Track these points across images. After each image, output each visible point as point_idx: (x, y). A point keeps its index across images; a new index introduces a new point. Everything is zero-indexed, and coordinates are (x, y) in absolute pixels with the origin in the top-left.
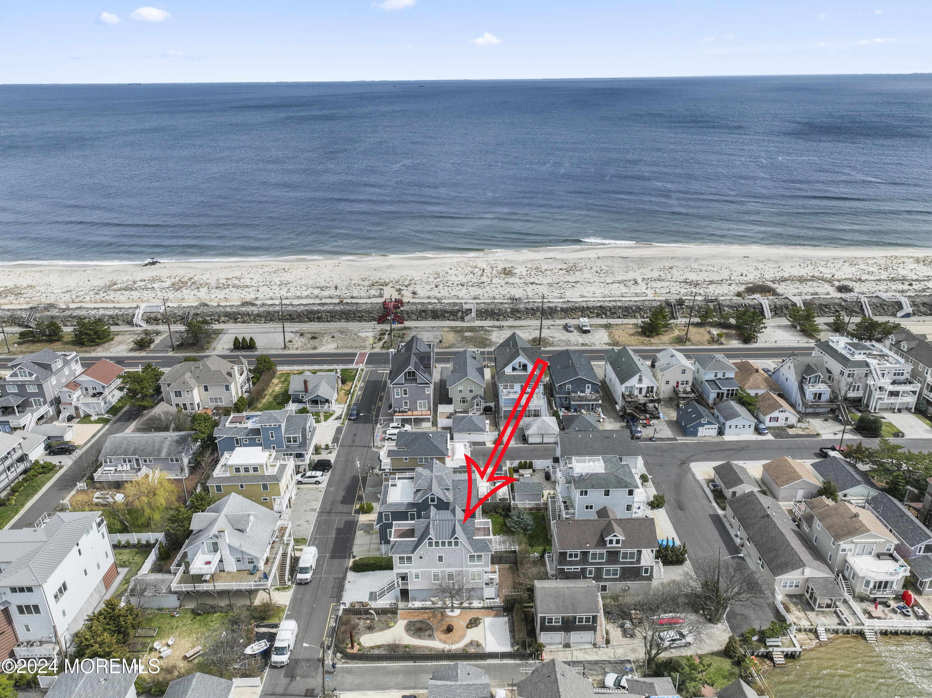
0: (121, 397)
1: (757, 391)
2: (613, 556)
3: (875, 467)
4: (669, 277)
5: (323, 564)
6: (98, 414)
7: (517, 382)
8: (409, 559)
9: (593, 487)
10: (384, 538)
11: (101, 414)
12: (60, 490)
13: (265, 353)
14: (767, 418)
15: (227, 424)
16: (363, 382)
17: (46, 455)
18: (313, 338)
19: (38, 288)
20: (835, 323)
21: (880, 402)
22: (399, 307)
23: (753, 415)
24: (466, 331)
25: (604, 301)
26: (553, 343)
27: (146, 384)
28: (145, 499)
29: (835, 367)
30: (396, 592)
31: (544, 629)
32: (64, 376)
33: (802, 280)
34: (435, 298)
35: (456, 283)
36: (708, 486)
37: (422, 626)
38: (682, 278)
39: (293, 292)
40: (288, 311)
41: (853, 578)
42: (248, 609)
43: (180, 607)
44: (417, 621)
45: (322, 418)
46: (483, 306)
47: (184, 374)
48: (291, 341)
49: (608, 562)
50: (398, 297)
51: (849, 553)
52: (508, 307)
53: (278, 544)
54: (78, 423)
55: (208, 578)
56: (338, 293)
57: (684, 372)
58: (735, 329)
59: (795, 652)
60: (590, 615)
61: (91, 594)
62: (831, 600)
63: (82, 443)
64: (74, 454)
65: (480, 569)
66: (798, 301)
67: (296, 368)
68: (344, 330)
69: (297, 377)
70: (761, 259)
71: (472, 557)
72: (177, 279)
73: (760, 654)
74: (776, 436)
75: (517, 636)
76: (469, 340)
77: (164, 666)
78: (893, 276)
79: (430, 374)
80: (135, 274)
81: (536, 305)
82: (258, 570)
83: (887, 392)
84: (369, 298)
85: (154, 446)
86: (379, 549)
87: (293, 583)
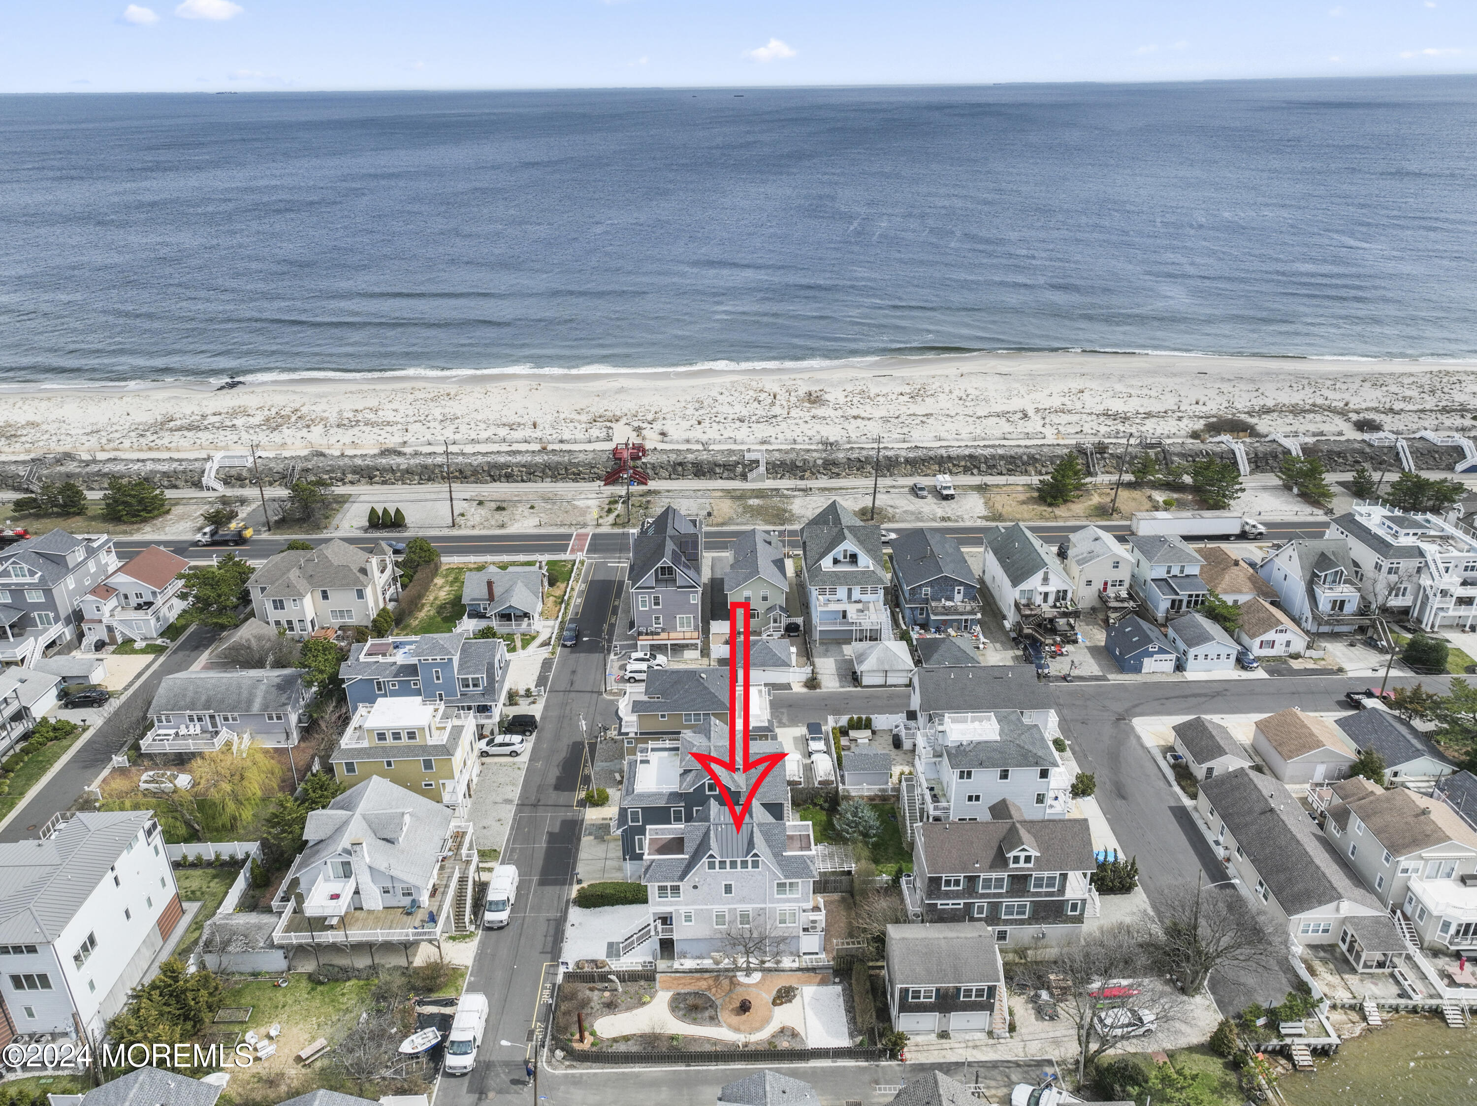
0: (184, 611)
1: (1236, 597)
2: (1019, 883)
3: (1445, 726)
4: (1078, 405)
5: (528, 894)
6: (146, 639)
7: (841, 584)
8: (676, 889)
9: (981, 764)
10: (631, 852)
11: (151, 638)
12: (86, 767)
13: (421, 534)
14: (1257, 641)
15: (362, 658)
16: (583, 582)
17: (60, 707)
18: (500, 509)
19: (44, 427)
20: (1355, 483)
21: (1442, 614)
22: (640, 458)
23: (1232, 636)
24: (750, 498)
25: (976, 447)
26: (894, 517)
27: (225, 589)
28: (226, 787)
29: (1366, 556)
30: (653, 944)
31: (905, 1007)
32: (88, 574)
33: (1296, 411)
34: (698, 442)
35: (731, 417)
36: (1165, 758)
37: (699, 1002)
38: (1100, 409)
39: (465, 432)
40: (457, 464)
41: (1421, 917)
42: (403, 973)
43: (289, 970)
44: (689, 994)
45: (519, 644)
46: (777, 455)
47: (289, 570)
48: (462, 515)
49: (1011, 893)
50: (638, 441)
51: (1414, 875)
52: (818, 457)
53: (451, 861)
54: (114, 652)
55: (334, 921)
56: (538, 434)
57: (1116, 565)
58: (1191, 493)
59: (1330, 1045)
60: (984, 985)
61: (139, 950)
62: (1384, 955)
63: (120, 687)
64: (106, 706)
65: (794, 906)
66: (1294, 446)
67: (473, 559)
68: (550, 495)
69: (475, 575)
70: (1227, 377)
71: (781, 885)
72: (274, 411)
73: (1270, 1048)
74: (1270, 672)
75: (859, 1020)
76: (756, 512)
77: (264, 1073)
78: (1444, 403)
79: (698, 570)
80: (205, 403)
81: (864, 453)
82: (419, 907)
83: (1454, 599)
84: (590, 442)
85: (239, 694)
86: (620, 869)
87: (477, 927)
